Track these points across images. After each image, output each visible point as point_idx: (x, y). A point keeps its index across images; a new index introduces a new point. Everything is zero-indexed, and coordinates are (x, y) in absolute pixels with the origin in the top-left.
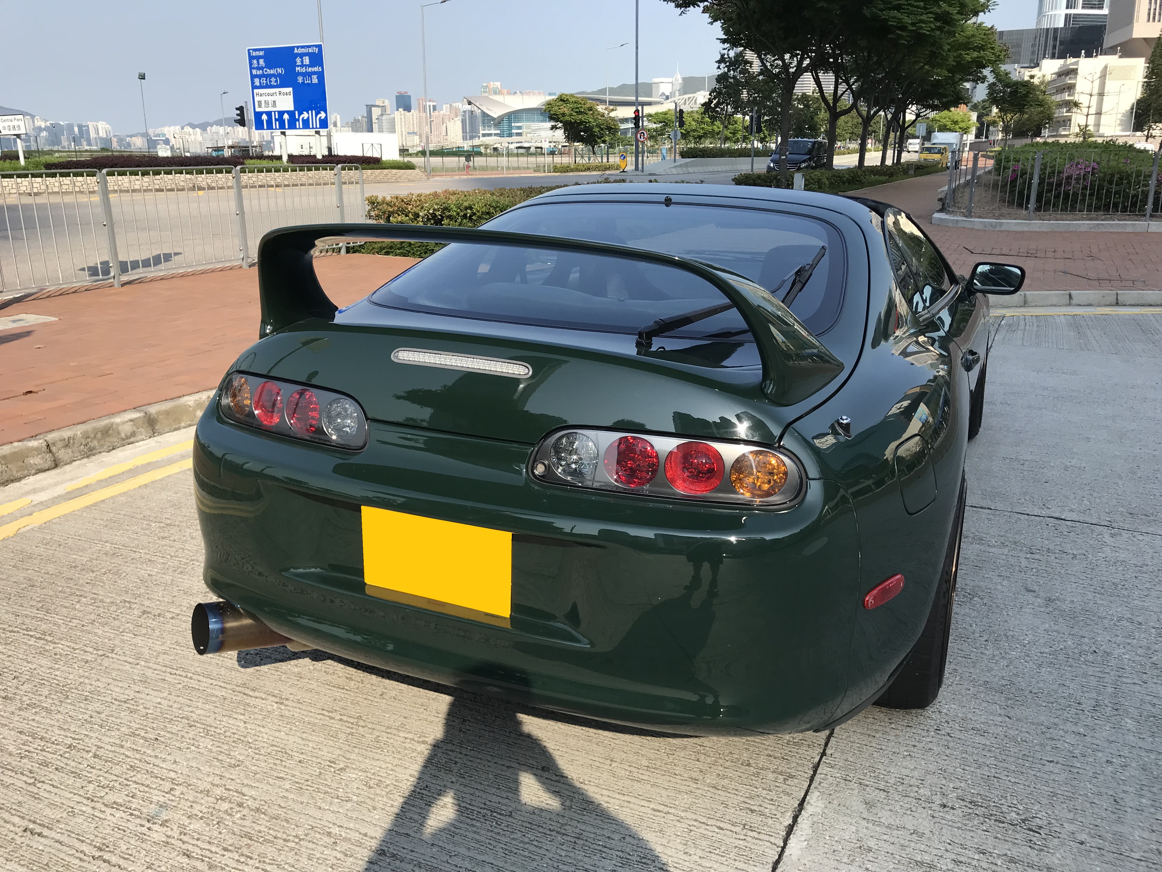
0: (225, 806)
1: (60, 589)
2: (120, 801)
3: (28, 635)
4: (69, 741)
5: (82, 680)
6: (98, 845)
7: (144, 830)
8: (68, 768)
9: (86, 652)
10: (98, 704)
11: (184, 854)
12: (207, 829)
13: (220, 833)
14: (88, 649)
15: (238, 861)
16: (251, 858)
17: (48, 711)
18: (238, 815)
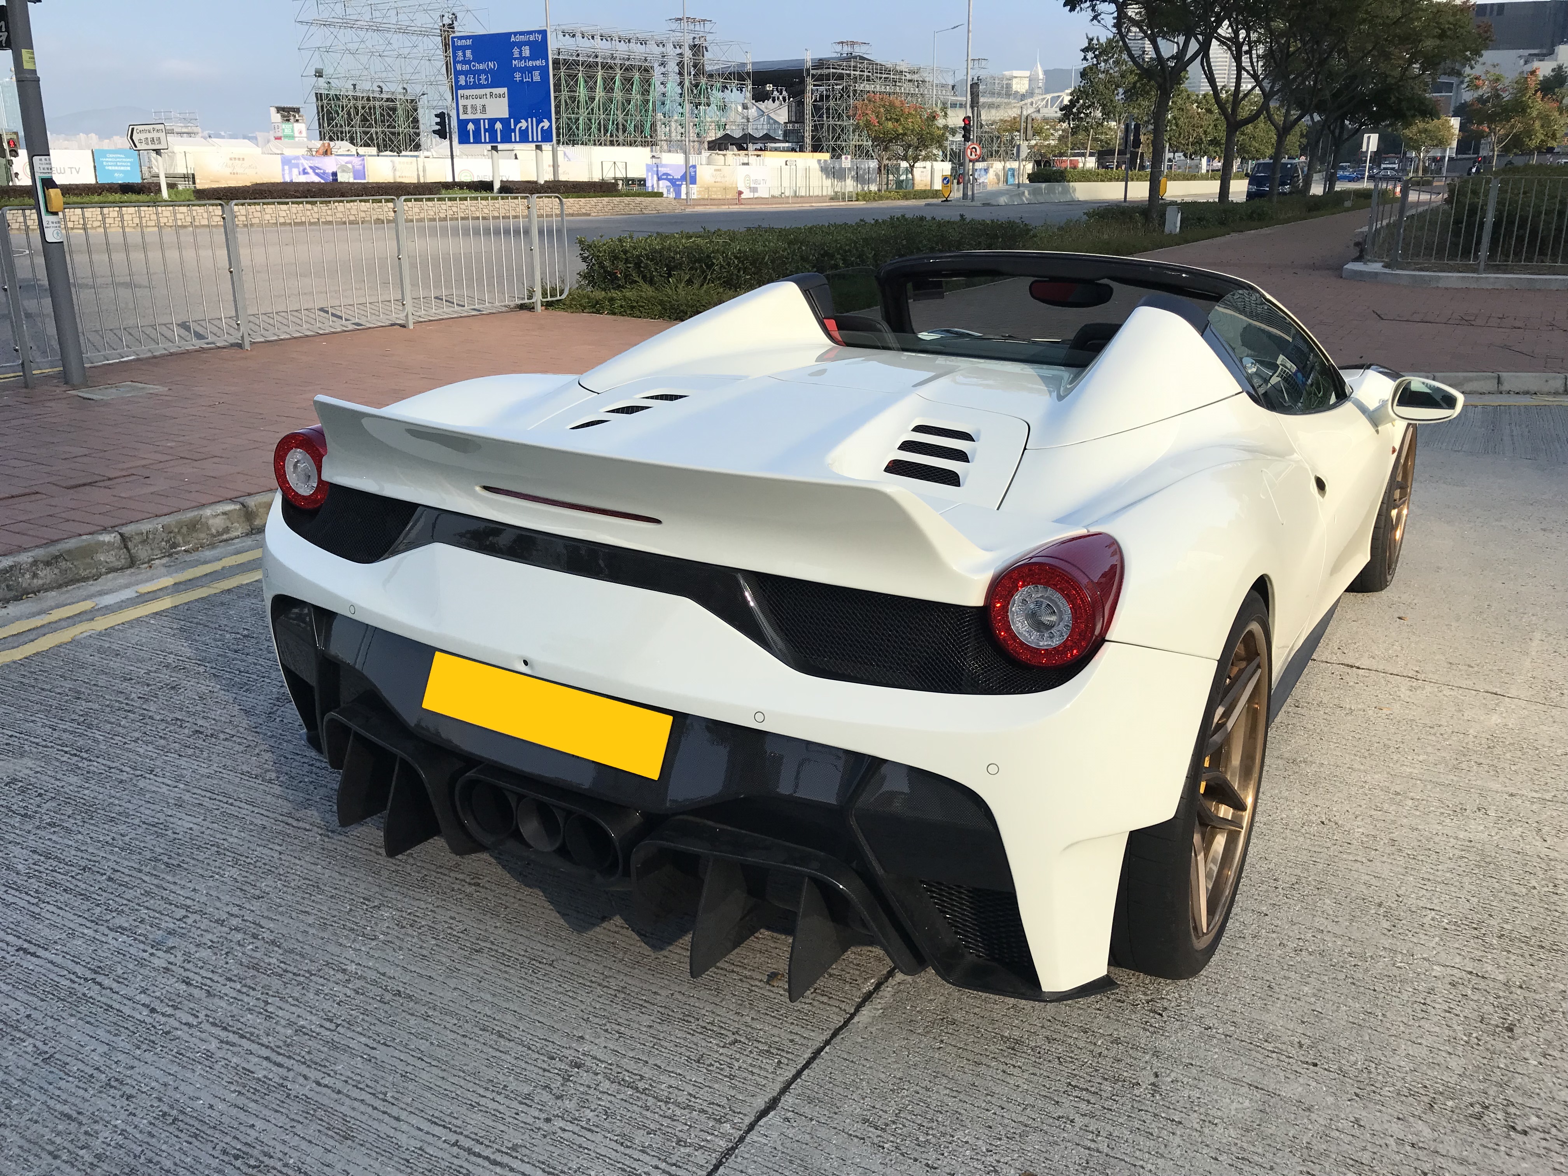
0: (239, 936)
1: (108, 702)
2: (126, 925)
3: (62, 751)
4: (83, 863)
5: (111, 801)
6: (93, 967)
7: (146, 955)
8: (77, 889)
9: (122, 771)
10: (124, 826)
11: (184, 981)
12: (214, 958)
13: (227, 963)
14: (124, 769)
15: (239, 991)
16: (254, 989)
17: (68, 831)
18: (251, 947)
